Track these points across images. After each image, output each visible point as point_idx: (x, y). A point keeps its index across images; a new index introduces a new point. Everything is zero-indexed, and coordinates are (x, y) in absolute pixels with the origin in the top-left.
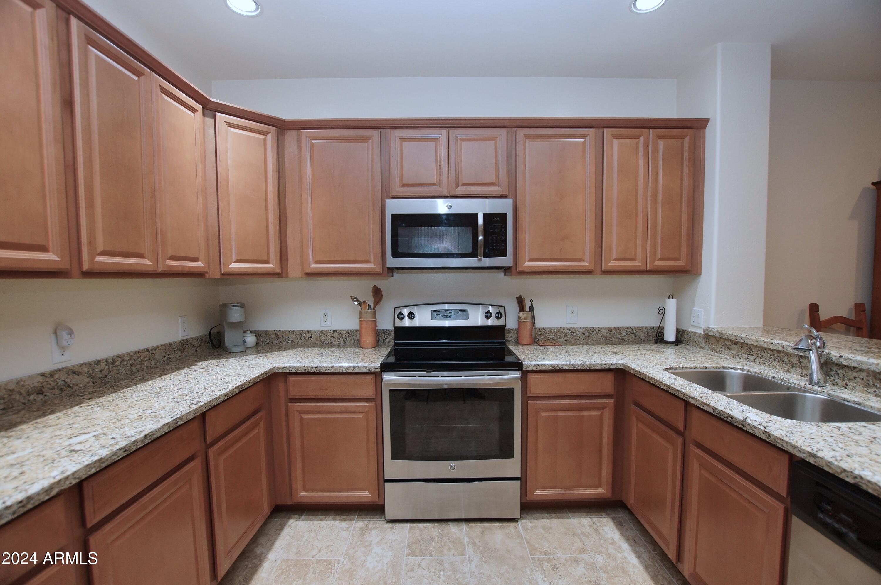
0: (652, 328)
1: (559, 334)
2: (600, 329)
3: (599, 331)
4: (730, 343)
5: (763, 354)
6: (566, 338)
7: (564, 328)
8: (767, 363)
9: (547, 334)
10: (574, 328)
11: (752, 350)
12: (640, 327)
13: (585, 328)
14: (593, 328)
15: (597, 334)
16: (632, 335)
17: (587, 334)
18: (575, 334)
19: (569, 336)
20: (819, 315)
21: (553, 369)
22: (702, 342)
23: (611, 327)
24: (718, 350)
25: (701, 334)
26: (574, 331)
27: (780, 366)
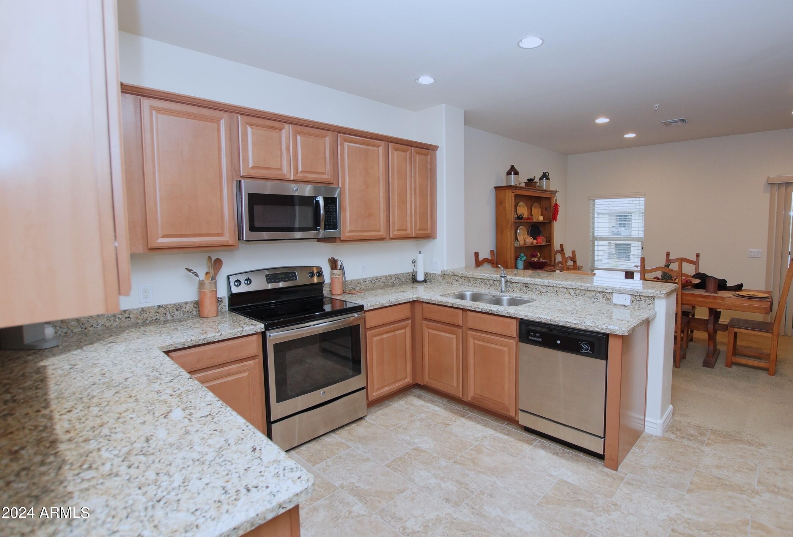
0: (408, 273)
1: (356, 284)
2: (380, 277)
3: (380, 278)
4: (458, 278)
5: (476, 282)
6: (361, 287)
7: (360, 279)
8: (478, 286)
9: (349, 285)
10: (365, 278)
11: (470, 280)
12: (402, 273)
13: (372, 277)
14: (376, 277)
15: (379, 281)
16: (398, 279)
17: (373, 282)
18: (366, 283)
19: (363, 285)
20: (479, 258)
21: (381, 306)
22: (440, 279)
23: (387, 276)
24: (451, 283)
25: (439, 274)
26: (366, 281)
27: (485, 287)
